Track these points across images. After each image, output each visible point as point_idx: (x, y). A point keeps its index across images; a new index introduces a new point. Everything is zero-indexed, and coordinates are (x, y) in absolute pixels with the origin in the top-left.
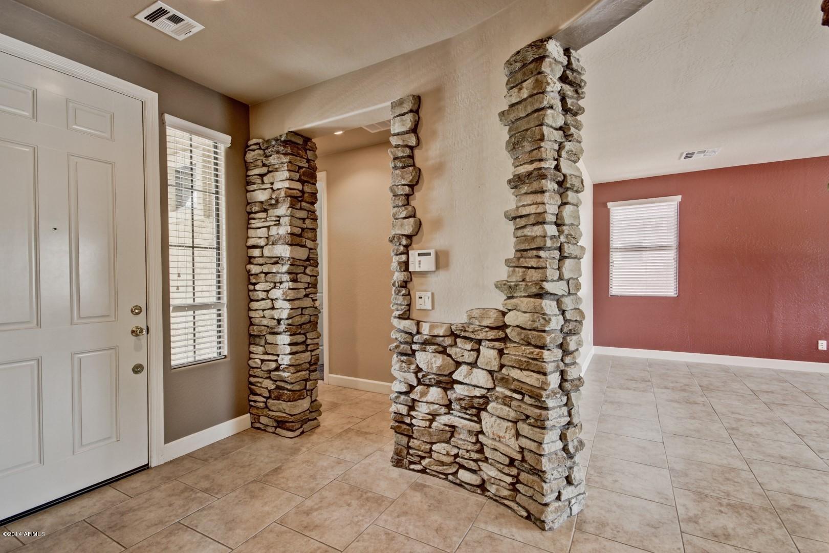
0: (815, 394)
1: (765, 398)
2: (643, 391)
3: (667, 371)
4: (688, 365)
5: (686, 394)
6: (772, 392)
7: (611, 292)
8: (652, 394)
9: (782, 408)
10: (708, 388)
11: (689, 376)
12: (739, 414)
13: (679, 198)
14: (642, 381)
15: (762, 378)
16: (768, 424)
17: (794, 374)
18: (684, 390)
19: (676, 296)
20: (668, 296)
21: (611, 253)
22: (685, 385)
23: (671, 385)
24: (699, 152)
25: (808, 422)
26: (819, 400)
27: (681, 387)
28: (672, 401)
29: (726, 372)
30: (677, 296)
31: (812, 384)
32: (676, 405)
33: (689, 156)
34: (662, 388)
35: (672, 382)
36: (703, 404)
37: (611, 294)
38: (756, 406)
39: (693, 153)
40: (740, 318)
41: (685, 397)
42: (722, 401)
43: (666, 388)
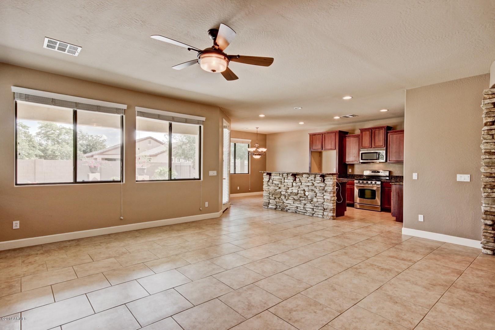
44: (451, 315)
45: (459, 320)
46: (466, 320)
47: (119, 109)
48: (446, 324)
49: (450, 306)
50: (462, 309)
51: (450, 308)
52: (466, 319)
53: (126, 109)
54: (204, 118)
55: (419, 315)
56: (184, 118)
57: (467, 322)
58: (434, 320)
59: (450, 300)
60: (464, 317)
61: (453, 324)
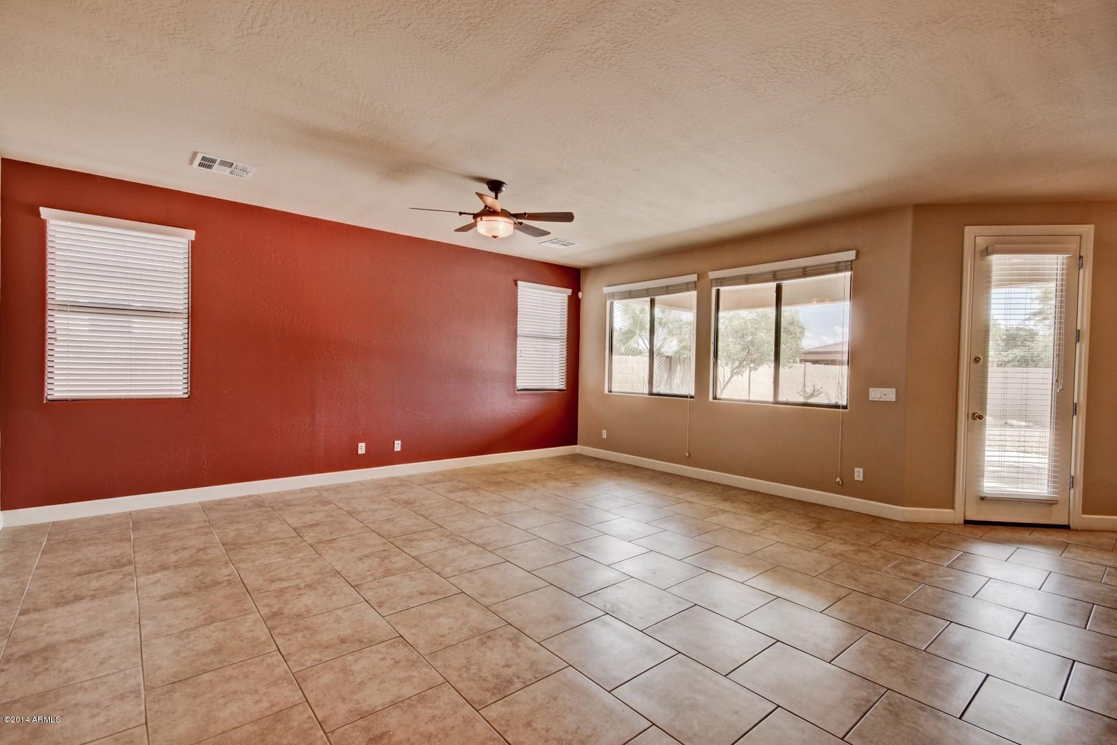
0: (360, 512)
1: (310, 537)
2: (114, 593)
3: (168, 531)
4: (206, 508)
5: (198, 570)
6: (317, 525)
7: (49, 392)
8: (133, 595)
9: (331, 547)
10: (235, 544)
11: (206, 530)
12: (281, 579)
13: (191, 234)
14: (115, 567)
15: (304, 504)
16: (318, 582)
17: (336, 489)
18: (196, 563)
19: (186, 396)
20: (172, 397)
21: (49, 312)
22: (198, 550)
23: (174, 558)
24: (223, 163)
25: (360, 559)
26: (366, 520)
27: (192, 556)
28: (172, 596)
29: (260, 506)
30: (189, 397)
31: (355, 499)
32: (180, 602)
33: (207, 163)
34: (154, 572)
35: (176, 552)
36: (228, 580)
37: (49, 397)
38: (301, 555)
39: (214, 161)
40: (278, 424)
41: (197, 577)
42: (257, 563)
43: (163, 568)
44: (256, 691)
45: (235, 693)
46: (226, 703)
47: (688, 283)
48: (245, 670)
49: (276, 709)
50: (256, 721)
51: (273, 705)
52: (228, 705)
53: (696, 280)
54: (852, 252)
55: (292, 652)
56: (799, 268)
57: (221, 701)
58: (265, 662)
59: (295, 724)
60: (234, 707)
61: (236, 677)
